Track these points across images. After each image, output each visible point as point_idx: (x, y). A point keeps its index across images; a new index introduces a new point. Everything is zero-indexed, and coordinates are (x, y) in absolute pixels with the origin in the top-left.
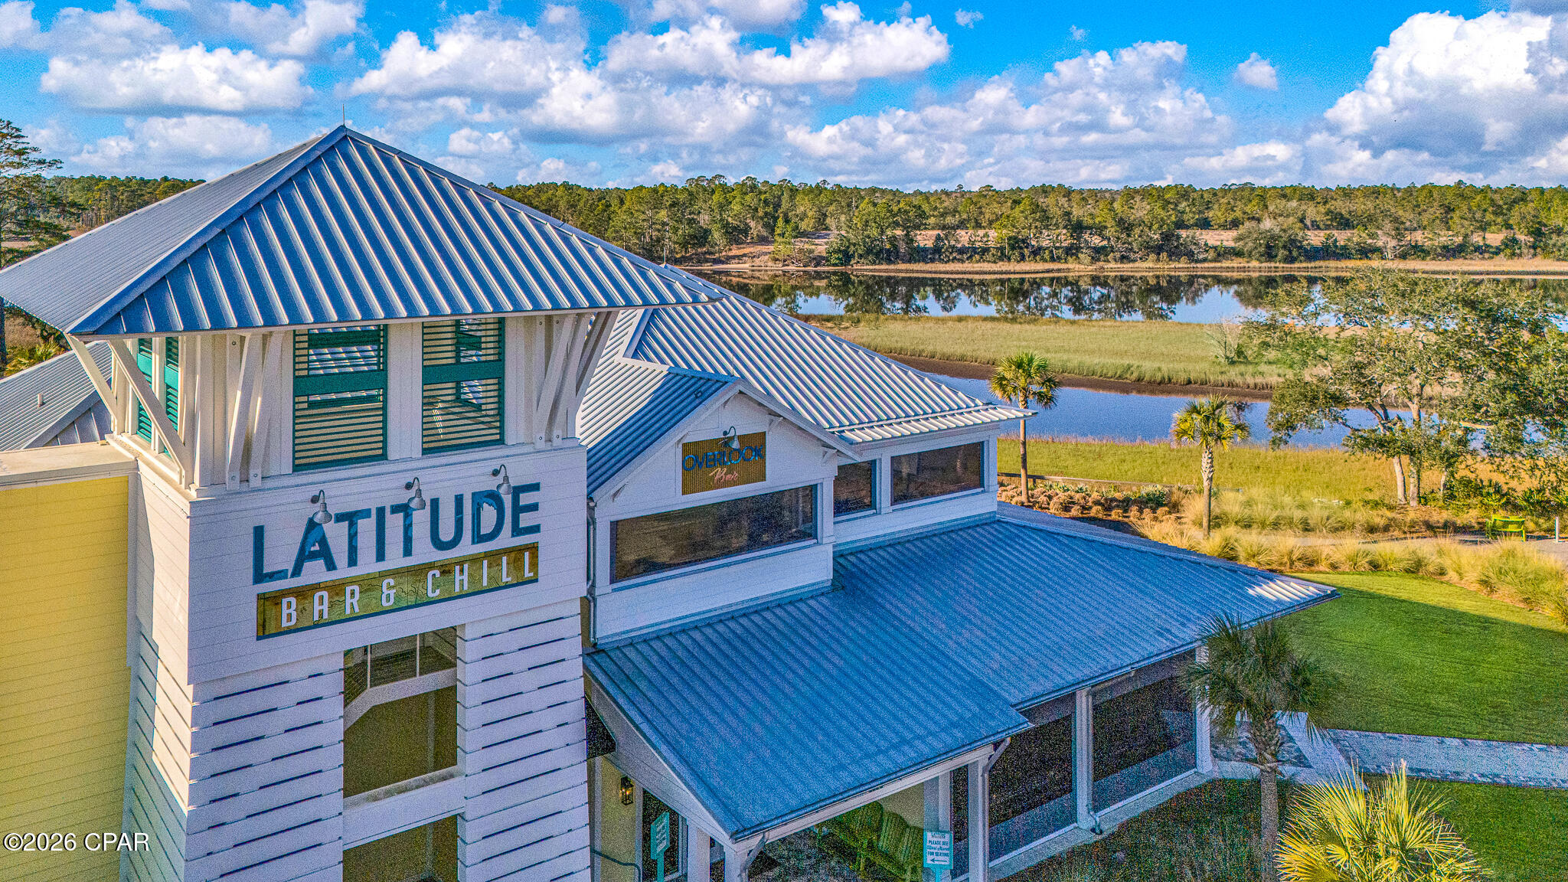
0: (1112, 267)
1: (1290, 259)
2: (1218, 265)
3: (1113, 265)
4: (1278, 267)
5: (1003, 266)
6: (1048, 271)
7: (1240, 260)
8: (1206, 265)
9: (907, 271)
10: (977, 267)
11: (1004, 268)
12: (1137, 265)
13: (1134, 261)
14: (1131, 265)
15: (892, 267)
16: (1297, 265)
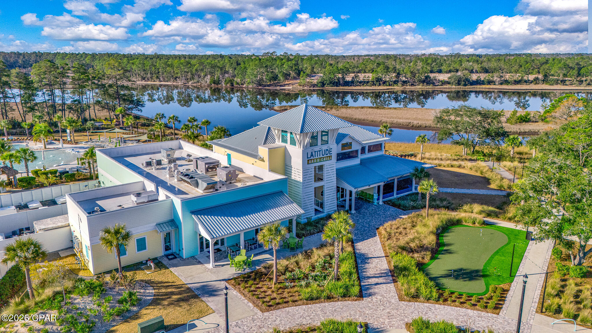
0: (408, 88)
1: (465, 85)
2: (442, 87)
3: (408, 87)
4: (461, 88)
5: (373, 88)
6: (388, 89)
7: (449, 85)
8: (438, 87)
9: (343, 89)
10: (366, 88)
11: (374, 88)
12: (416, 87)
13: (415, 86)
14: (414, 87)
15: (338, 88)
16: (467, 87)
